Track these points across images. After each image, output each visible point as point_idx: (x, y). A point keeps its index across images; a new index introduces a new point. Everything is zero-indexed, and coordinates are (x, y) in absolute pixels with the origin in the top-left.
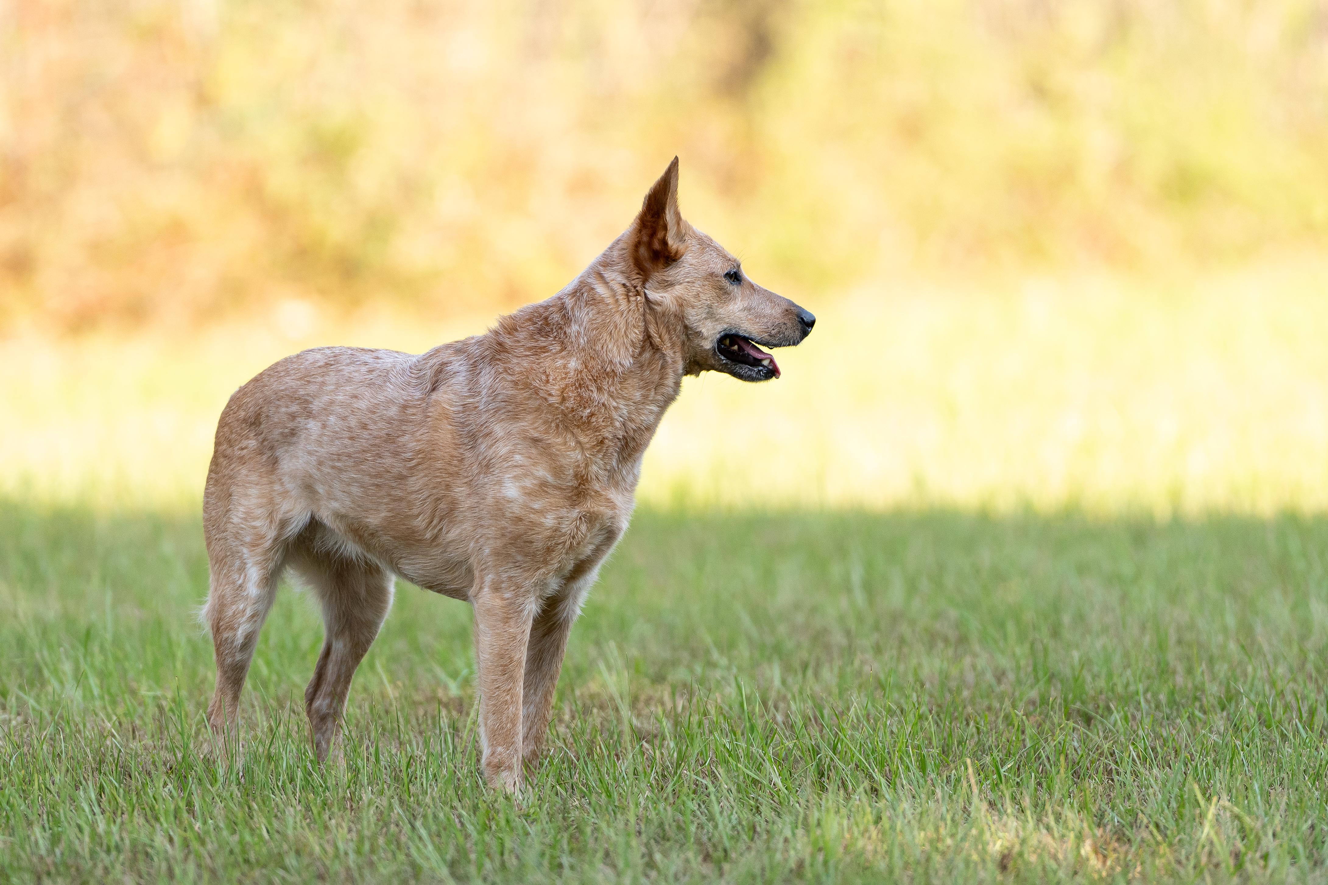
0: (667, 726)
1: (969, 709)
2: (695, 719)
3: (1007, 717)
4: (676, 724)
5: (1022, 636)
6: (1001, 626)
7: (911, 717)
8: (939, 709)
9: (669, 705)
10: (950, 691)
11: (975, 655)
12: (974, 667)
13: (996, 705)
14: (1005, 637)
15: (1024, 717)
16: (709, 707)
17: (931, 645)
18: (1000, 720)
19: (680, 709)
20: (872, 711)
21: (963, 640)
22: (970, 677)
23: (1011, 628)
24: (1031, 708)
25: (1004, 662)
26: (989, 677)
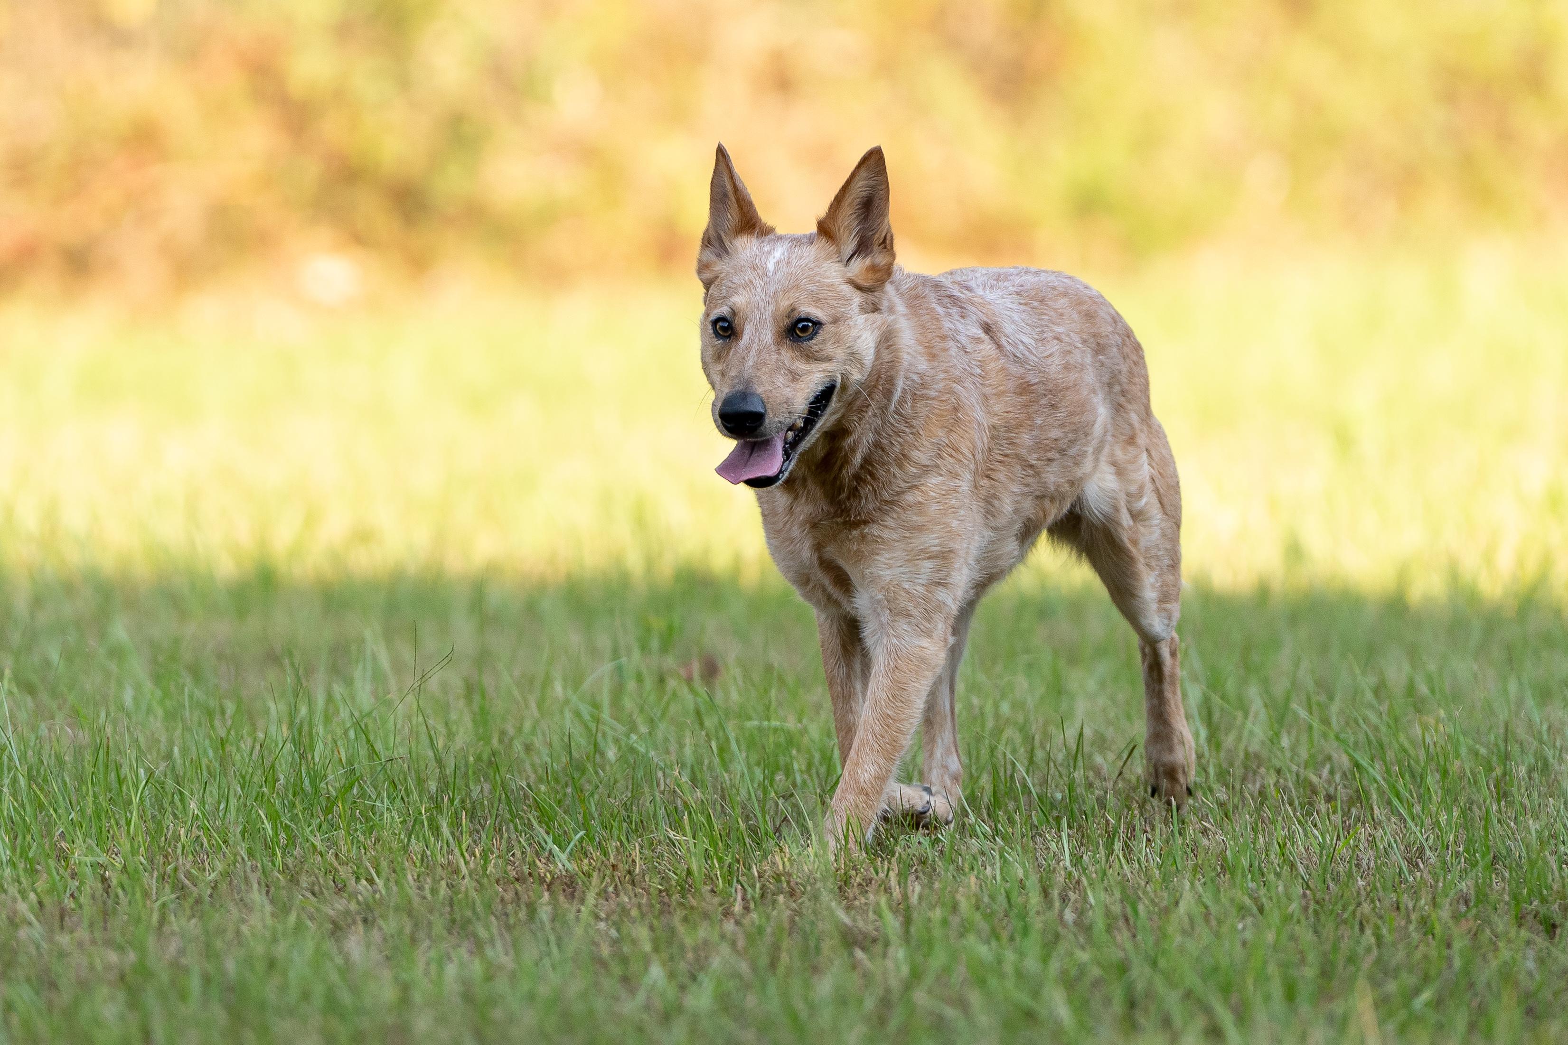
0: (892, 923)
1: (1366, 908)
2: (937, 914)
3: (1424, 921)
4: (907, 922)
5: (1450, 796)
6: (1419, 779)
7: (1275, 917)
8: (1317, 907)
9: (897, 893)
10: (1336, 878)
11: (1376, 824)
12: (1372, 842)
13: (1407, 901)
14: (1424, 798)
15: (1451, 923)
16: (959, 897)
17: (1309, 808)
18: (1412, 927)
19: (914, 899)
20: (1214, 909)
21: (1359, 798)
22: (1367, 856)
23: (1431, 780)
24: (1463, 908)
25: (1419, 835)
26: (1397, 857)
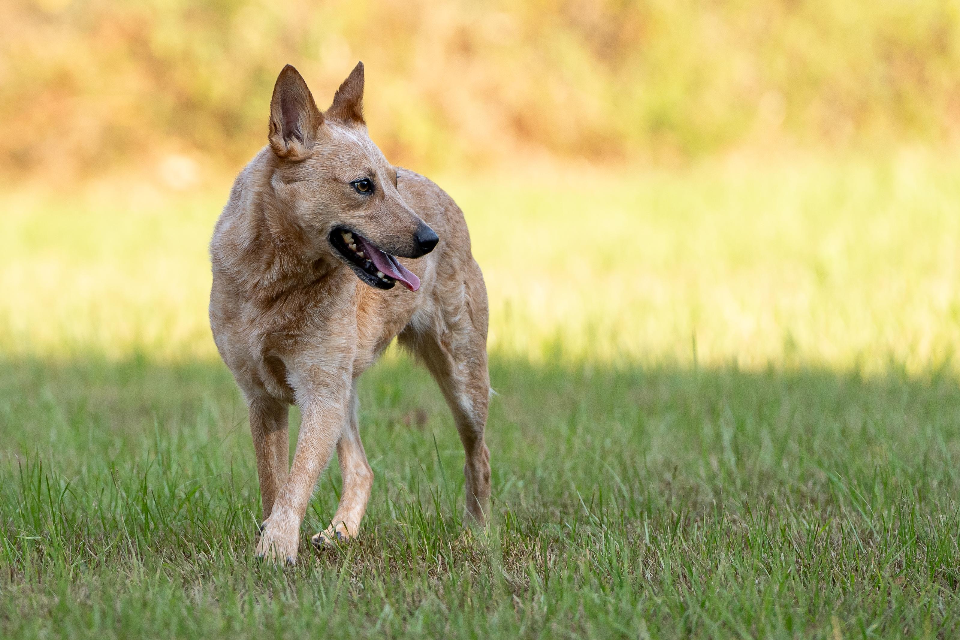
0: (537, 579)
1: (836, 570)
2: (565, 573)
3: (873, 578)
4: (547, 578)
5: (889, 499)
6: (870, 489)
7: (779, 575)
8: (806, 569)
9: (540, 560)
10: (818, 552)
11: (843, 517)
12: (841, 528)
13: (862, 565)
14: (873, 500)
15: (890, 580)
16: (579, 562)
17: (800, 506)
18: (866, 582)
19: (551, 564)
20: (740, 570)
21: (831, 500)
22: (837, 537)
23: (878, 489)
24: (898, 570)
25: (869, 523)
26: (856, 538)
